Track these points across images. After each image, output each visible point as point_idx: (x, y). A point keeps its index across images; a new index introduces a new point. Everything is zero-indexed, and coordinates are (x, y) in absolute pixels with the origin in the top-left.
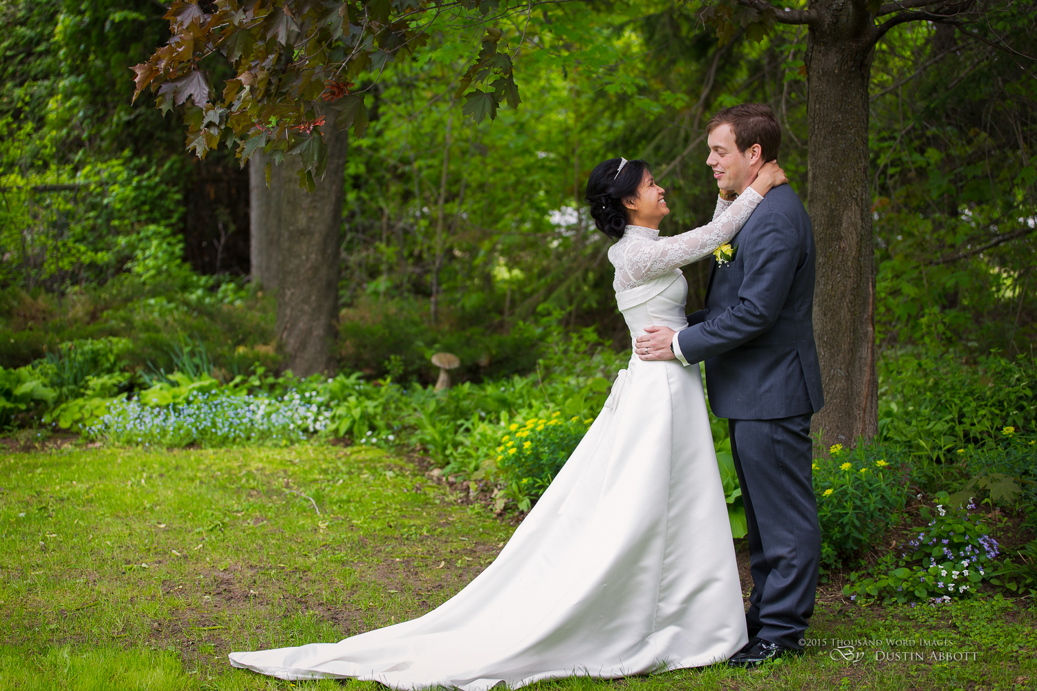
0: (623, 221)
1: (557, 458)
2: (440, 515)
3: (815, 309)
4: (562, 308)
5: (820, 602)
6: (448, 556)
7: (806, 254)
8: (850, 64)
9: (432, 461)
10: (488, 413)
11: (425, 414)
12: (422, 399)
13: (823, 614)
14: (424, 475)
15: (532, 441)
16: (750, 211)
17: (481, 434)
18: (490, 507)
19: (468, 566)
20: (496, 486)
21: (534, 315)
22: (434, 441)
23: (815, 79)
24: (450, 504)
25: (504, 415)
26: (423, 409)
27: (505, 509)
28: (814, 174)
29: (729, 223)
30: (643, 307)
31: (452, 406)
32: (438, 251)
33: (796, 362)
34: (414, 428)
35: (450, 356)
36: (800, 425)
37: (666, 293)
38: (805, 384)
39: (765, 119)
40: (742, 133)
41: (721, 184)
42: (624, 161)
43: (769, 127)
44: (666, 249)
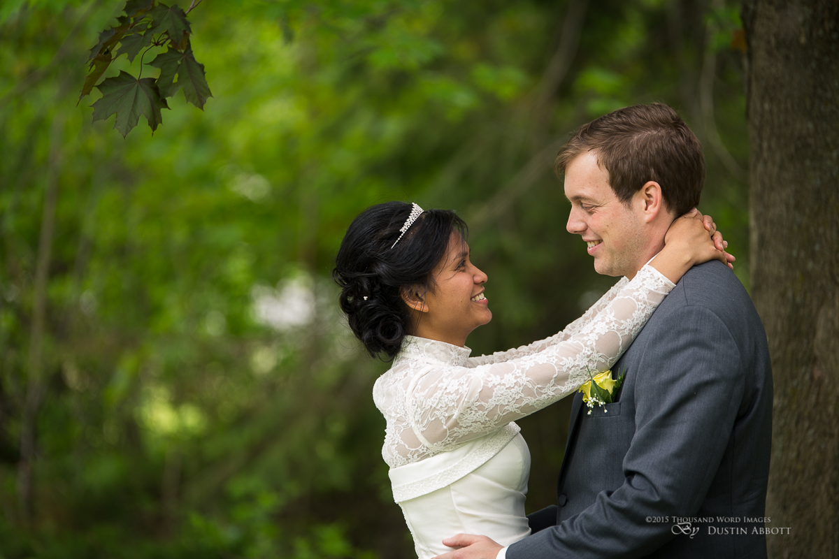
0: (399, 326)
4: (277, 488)
7: (757, 390)
8: (829, 25)
16: (649, 310)
21: (221, 502)
23: (761, 54)
28: (759, 238)
29: (612, 334)
30: (443, 495)
32: (35, 375)
37: (489, 470)
39: (663, 132)
40: (620, 164)
41: (600, 265)
42: (417, 210)
43: (671, 148)
44: (490, 385)
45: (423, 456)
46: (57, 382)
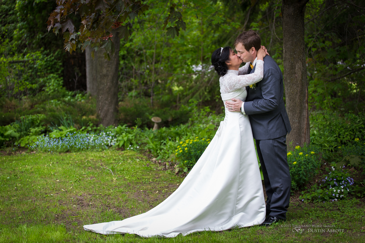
1: (197, 154)
2: (156, 175)
4: (197, 100)
6: (159, 189)
8: (297, 11)
9: (153, 155)
10: (172, 138)
12: (149, 133)
13: (292, 206)
14: (150, 160)
15: (188, 148)
17: (170, 146)
18: (174, 171)
19: (166, 192)
20: (175, 164)
21: (187, 103)
22: (153, 148)
23: (285, 17)
24: (159, 170)
25: (178, 138)
26: (149, 137)
27: (179, 172)
28: (285, 51)
31: (159, 136)
32: (153, 81)
33: (281, 117)
34: (146, 144)
35: (158, 118)
36: (283, 140)
37: (241, 95)
39: (253, 37)
40: (246, 45)
42: (222, 48)
45: (229, 92)
46: (157, 82)
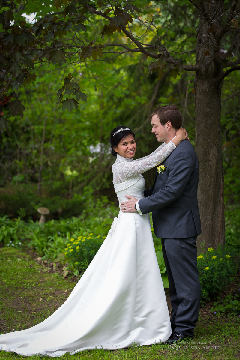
1: (90, 254)
2: (40, 278)
3: (199, 190)
4: (94, 188)
5: (201, 315)
6: (44, 296)
8: (213, 88)
9: (38, 254)
10: (62, 233)
11: (35, 234)
12: (34, 227)
13: (202, 320)
14: (34, 260)
15: (80, 246)
17: (58, 243)
18: (62, 274)
19: (52, 300)
20: (64, 265)
22: (38, 245)
23: (198, 94)
24: (45, 273)
25: (68, 234)
26: (34, 232)
27: (68, 275)
28: (198, 134)
29: (161, 156)
30: (126, 191)
31: (46, 230)
32: (41, 163)
33: (191, 214)
34: (30, 240)
35: (45, 209)
36: (193, 241)
38: (194, 224)
39: (172, 111)
40: (162, 117)
41: (159, 140)
43: (173, 114)
44: (134, 166)
45: (121, 182)
